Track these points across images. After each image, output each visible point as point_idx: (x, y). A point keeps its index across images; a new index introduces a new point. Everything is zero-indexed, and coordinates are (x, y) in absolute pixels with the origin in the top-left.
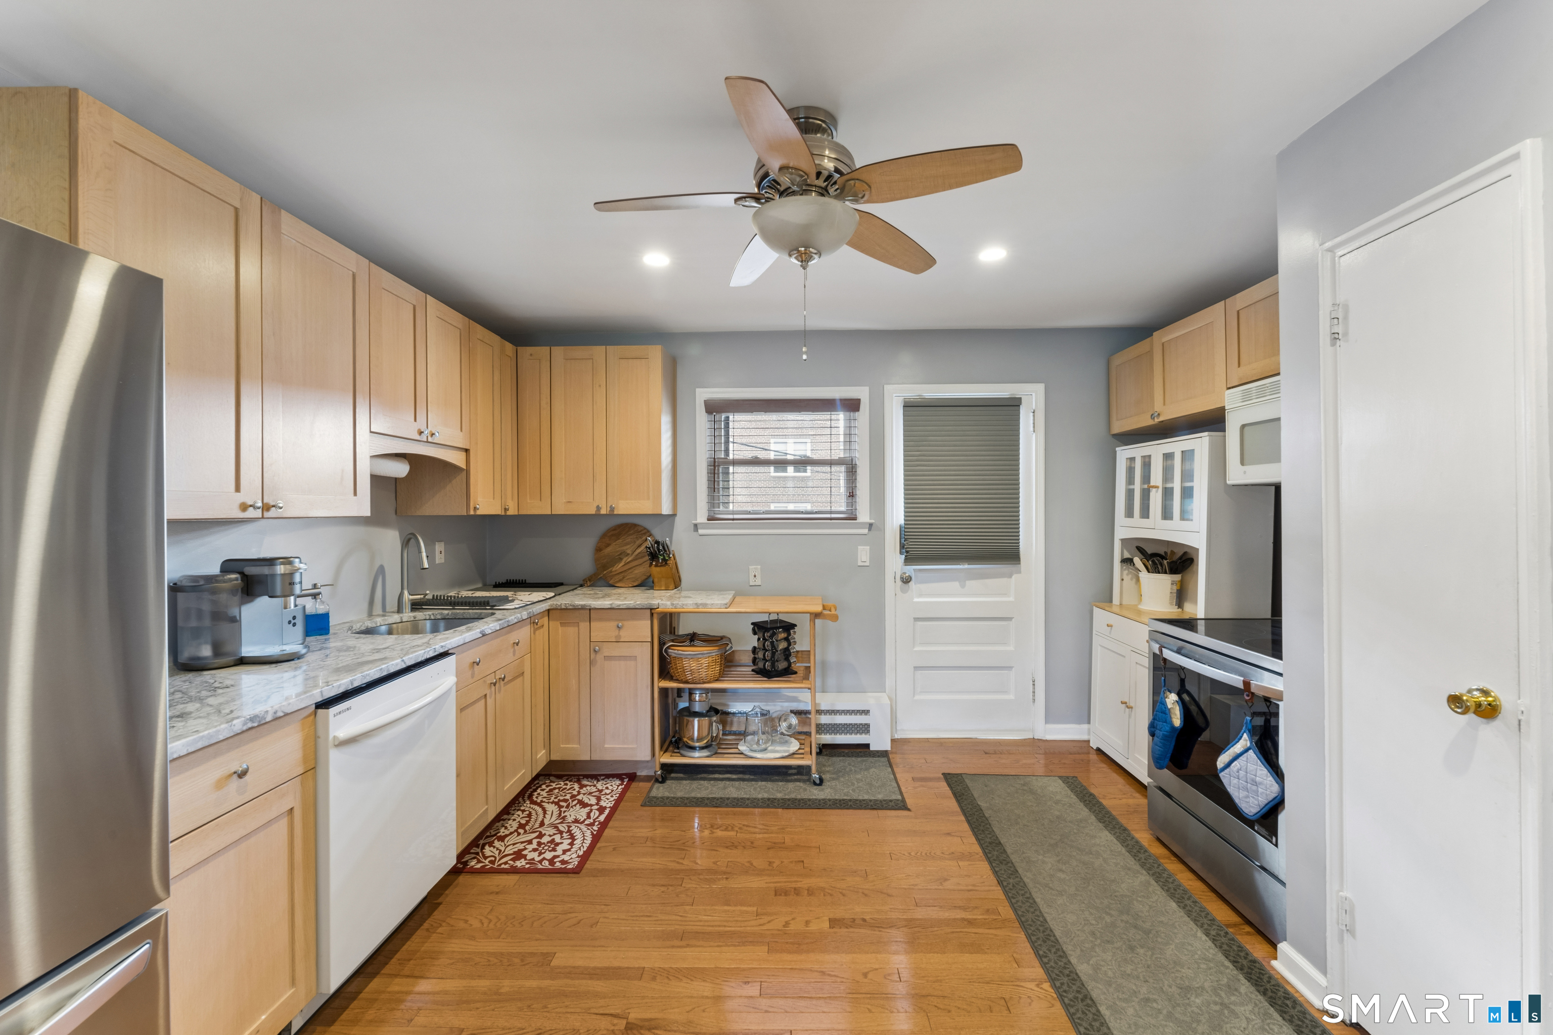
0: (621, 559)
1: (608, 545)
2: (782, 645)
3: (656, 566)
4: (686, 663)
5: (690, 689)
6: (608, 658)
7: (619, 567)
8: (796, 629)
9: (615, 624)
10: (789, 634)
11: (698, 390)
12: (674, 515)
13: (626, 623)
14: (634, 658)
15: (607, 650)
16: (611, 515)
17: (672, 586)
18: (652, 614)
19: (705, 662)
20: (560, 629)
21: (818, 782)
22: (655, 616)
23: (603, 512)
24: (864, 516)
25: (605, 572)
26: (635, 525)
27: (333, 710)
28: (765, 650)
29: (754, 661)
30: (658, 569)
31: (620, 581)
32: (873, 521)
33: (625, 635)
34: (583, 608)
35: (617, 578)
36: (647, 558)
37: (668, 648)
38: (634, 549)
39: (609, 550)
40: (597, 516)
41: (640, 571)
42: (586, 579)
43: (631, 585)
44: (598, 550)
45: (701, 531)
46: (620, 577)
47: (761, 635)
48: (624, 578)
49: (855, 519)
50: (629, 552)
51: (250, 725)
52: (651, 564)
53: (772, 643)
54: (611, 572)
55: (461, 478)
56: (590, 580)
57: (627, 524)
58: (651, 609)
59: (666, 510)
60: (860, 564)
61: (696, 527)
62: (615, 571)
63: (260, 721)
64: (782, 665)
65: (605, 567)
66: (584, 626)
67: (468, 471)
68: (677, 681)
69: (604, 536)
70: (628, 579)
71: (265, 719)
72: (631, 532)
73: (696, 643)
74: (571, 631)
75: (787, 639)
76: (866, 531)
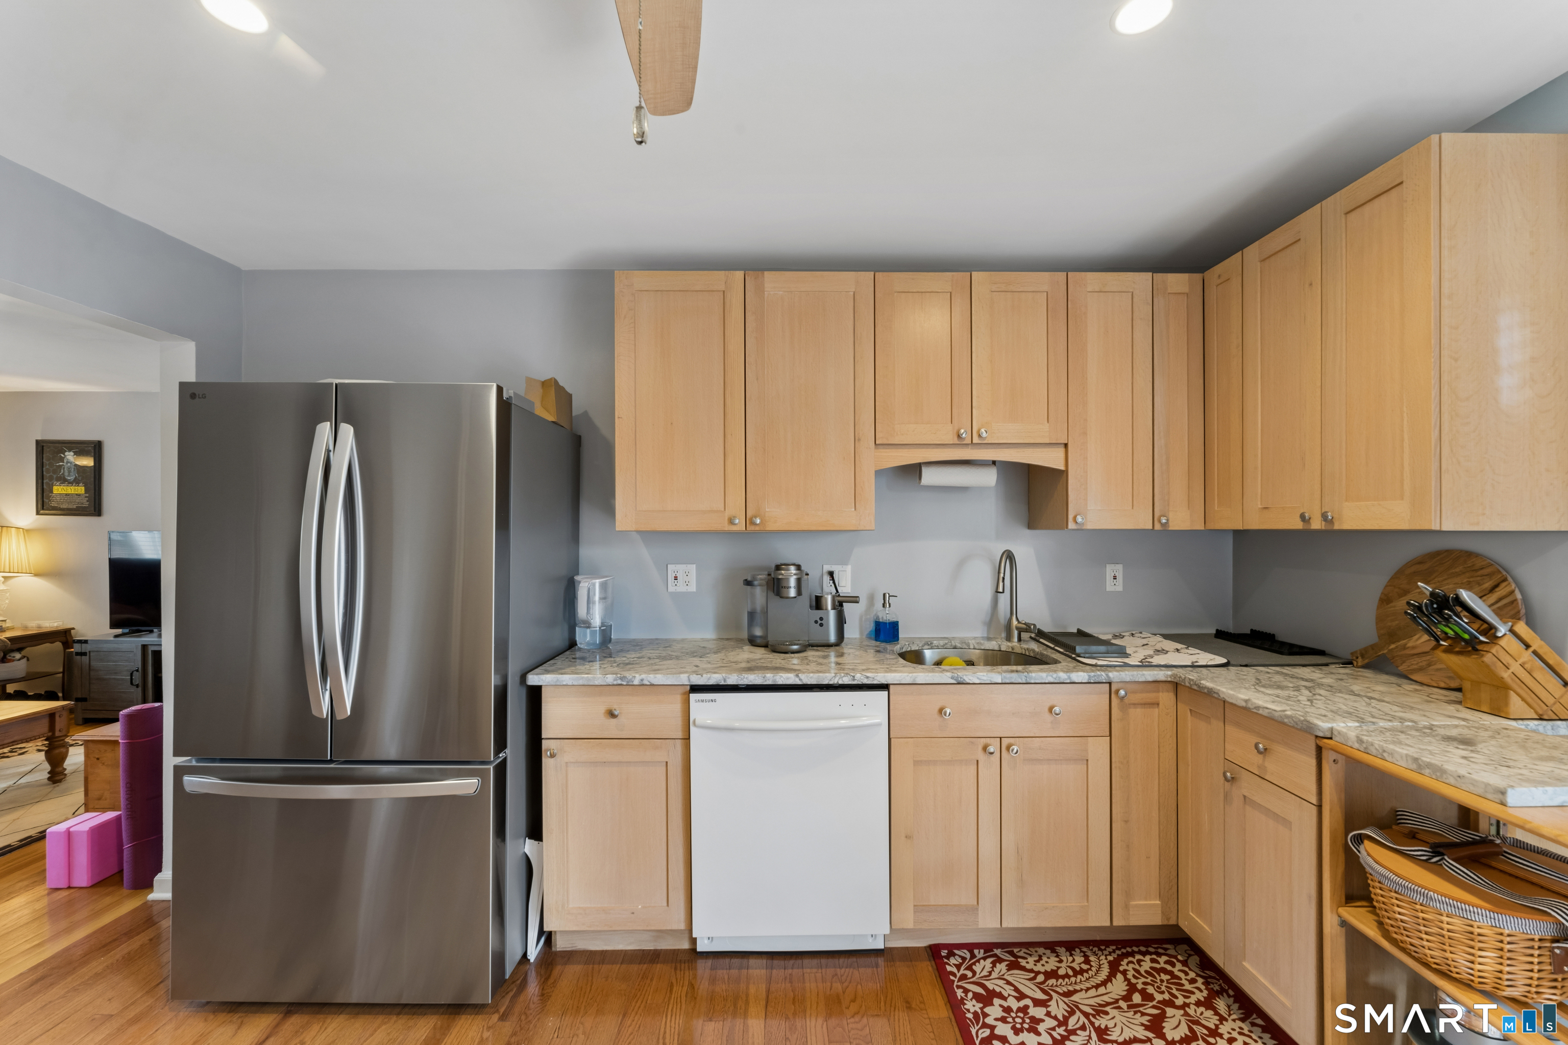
9: (1254, 739)
13: (1273, 747)
14: (1289, 824)
18: (1319, 749)
22: (1327, 754)
25: (1393, 646)
31: (1421, 670)
33: (1273, 769)
35: (1415, 663)
42: (1356, 652)
43: (1442, 685)
44: (1384, 598)
48: (1429, 665)
51: (619, 682)
54: (1404, 647)
56: (1363, 656)
57: (1451, 552)
58: (1315, 737)
62: (1413, 648)
63: (628, 682)
65: (1393, 636)
66: (1217, 728)
67: (1067, 473)
69: (1399, 573)
70: (1438, 670)
71: (633, 682)
72: (1457, 570)
74: (1203, 730)
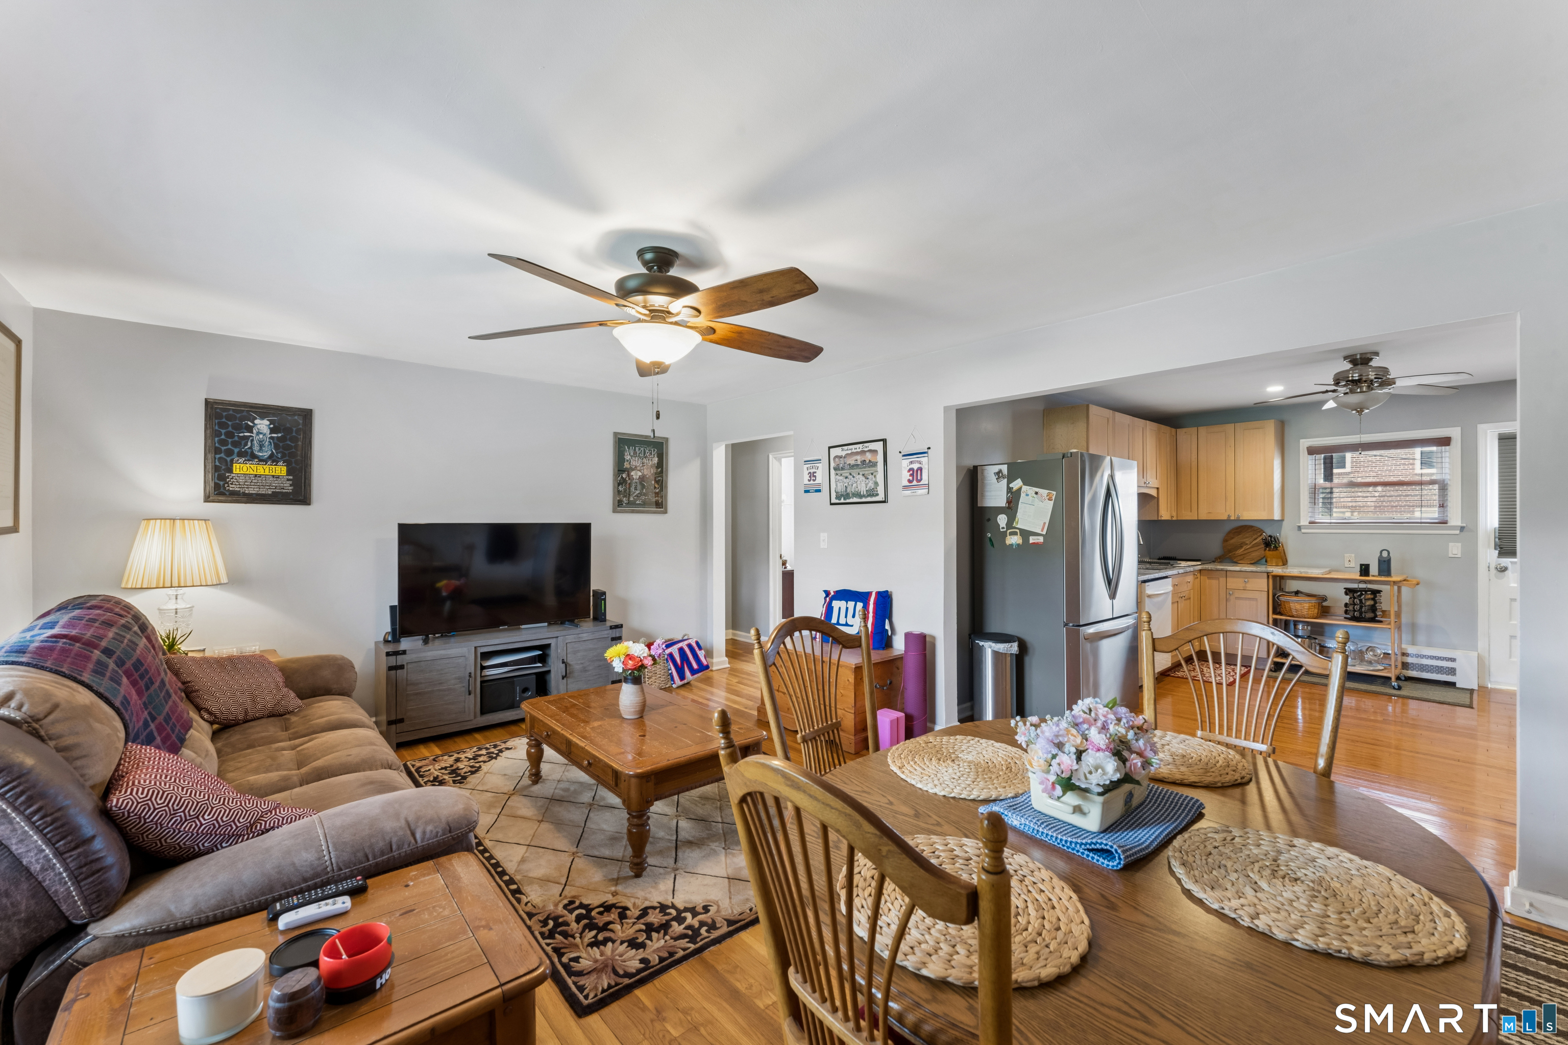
0: (1242, 547)
1: (1233, 538)
2: (1370, 603)
3: (1269, 550)
4: (1292, 605)
5: (1294, 621)
6: (1237, 598)
7: (1240, 551)
8: (1382, 594)
9: (1243, 580)
10: (1376, 597)
11: (1302, 441)
12: (1282, 520)
13: (1250, 580)
14: (1256, 600)
15: (1237, 594)
16: (1238, 520)
17: (1281, 563)
18: (1268, 577)
19: (1306, 606)
20: (1207, 581)
21: (1397, 687)
22: (1270, 577)
23: (1232, 518)
24: (1455, 520)
25: (1230, 554)
26: (1252, 527)
27: (1147, 584)
28: (1355, 604)
29: (1346, 612)
30: (1271, 552)
31: (1241, 560)
32: (1465, 525)
33: (1249, 586)
34: (1222, 570)
35: (1239, 558)
36: (1263, 546)
37: (1279, 596)
38: (1250, 541)
39: (1232, 541)
40: (1229, 520)
41: (1256, 555)
42: (1218, 559)
43: (1250, 561)
44: (1225, 541)
45: (1303, 531)
46: (1242, 557)
47: (1351, 595)
48: (1245, 558)
49: (1446, 523)
50: (1247, 542)
52: (1265, 550)
53: (1361, 601)
54: (1234, 554)
55: (1155, 501)
56: (1221, 559)
57: (1246, 526)
58: (1268, 573)
59: (1277, 516)
60: (1451, 555)
61: (1299, 528)
62: (1238, 554)
64: (1370, 615)
65: (1230, 551)
66: (1222, 580)
67: (1158, 498)
68: (1285, 615)
69: (1230, 532)
70: (1247, 558)
72: (1251, 530)
73: (1299, 595)
74: (1214, 582)
75: (1373, 599)
76: (1458, 532)
